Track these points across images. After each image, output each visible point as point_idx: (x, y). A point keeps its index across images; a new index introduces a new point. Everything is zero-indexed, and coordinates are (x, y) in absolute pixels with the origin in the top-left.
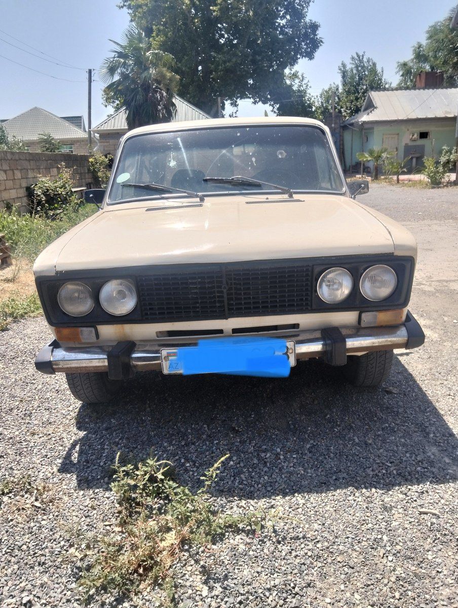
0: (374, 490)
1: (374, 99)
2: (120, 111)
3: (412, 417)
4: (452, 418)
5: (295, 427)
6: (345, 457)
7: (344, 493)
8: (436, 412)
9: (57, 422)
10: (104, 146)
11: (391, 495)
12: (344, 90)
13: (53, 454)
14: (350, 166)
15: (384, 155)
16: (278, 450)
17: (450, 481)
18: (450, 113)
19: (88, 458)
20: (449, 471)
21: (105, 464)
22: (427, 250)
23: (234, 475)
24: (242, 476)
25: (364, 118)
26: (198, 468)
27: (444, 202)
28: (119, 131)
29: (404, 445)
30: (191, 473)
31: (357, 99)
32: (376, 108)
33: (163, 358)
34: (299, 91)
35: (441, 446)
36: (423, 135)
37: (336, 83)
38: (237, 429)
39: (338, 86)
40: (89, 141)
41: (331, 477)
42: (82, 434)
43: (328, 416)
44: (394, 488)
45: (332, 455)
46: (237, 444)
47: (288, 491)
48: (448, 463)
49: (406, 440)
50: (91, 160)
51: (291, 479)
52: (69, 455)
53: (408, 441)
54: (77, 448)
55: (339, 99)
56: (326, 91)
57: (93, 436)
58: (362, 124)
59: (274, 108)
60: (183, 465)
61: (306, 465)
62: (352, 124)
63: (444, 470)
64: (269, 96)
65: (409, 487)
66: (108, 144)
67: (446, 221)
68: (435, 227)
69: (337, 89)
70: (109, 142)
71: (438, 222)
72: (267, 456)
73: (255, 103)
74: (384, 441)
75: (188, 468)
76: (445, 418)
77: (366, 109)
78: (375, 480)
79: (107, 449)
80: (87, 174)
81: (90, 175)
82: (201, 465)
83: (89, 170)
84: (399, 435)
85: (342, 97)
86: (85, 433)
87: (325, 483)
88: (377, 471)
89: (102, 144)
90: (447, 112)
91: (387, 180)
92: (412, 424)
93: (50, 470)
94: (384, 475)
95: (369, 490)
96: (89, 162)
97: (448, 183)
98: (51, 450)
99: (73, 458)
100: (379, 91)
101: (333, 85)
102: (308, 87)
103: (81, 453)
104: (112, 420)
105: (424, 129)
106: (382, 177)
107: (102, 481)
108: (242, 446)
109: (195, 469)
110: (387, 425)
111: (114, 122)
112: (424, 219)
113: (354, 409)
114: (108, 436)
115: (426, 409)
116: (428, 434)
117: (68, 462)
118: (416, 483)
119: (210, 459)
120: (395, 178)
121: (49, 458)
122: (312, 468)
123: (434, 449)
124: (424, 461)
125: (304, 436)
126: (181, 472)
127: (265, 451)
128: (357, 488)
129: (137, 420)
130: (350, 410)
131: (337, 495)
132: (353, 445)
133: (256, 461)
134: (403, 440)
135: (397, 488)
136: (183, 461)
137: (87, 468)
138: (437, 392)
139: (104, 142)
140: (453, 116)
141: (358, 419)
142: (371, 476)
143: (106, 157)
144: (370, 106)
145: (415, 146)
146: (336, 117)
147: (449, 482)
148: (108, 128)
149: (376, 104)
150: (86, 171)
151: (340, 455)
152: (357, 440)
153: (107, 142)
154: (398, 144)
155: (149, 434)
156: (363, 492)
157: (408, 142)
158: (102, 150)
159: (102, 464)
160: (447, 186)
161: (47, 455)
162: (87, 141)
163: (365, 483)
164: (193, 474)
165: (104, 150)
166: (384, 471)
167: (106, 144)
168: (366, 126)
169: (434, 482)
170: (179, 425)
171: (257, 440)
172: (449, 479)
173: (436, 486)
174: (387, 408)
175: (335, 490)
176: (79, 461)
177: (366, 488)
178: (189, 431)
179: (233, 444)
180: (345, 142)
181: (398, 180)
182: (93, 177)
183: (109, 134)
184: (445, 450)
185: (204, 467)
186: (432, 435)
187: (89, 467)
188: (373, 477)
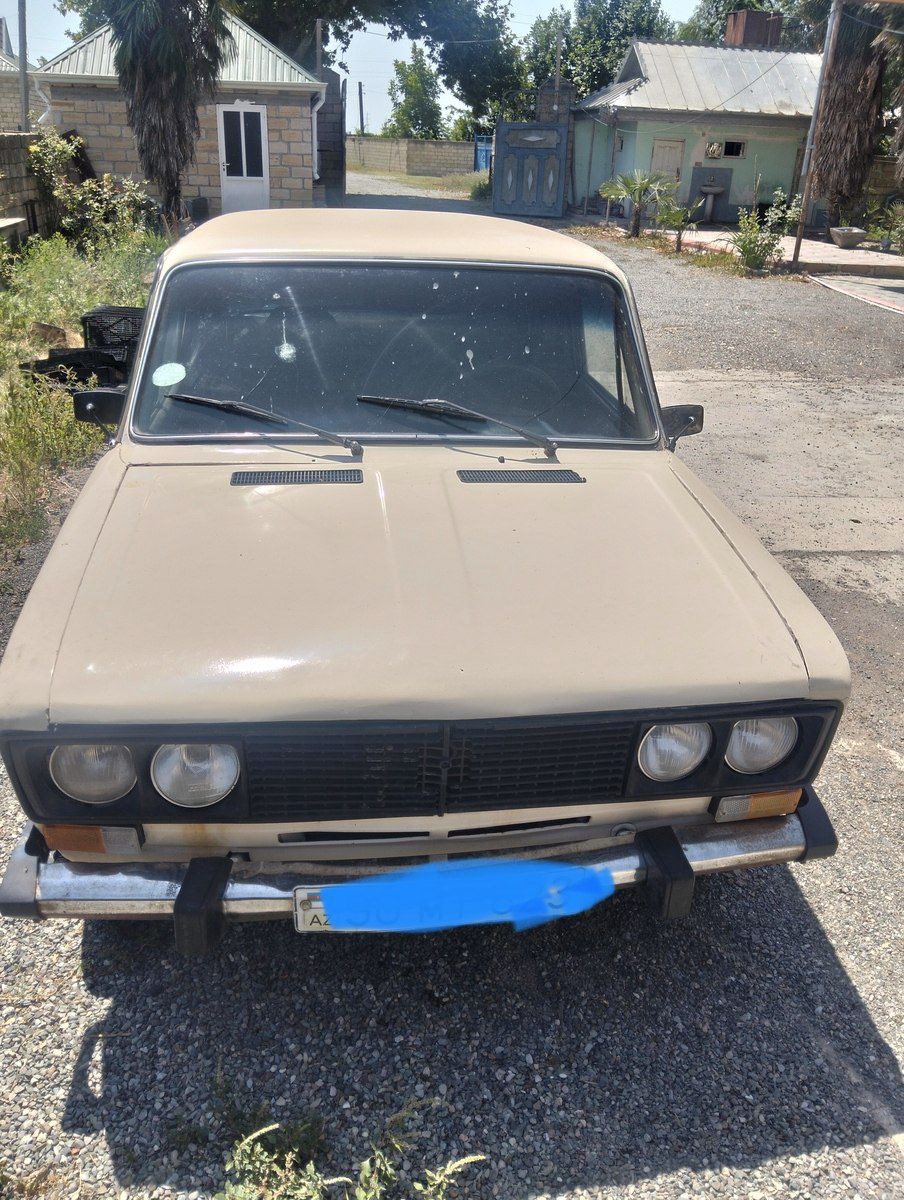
0: (726, 1170)
1: (643, 60)
2: (98, 34)
3: (778, 957)
4: (852, 957)
5: (554, 986)
6: (662, 1074)
7: (673, 1182)
8: (820, 941)
9: (39, 964)
10: (63, 114)
11: (760, 1183)
12: (581, 25)
13: (43, 1071)
14: (584, 198)
15: (655, 187)
16: (529, 1059)
17: (866, 1138)
18: (788, 106)
19: (125, 1084)
20: (860, 1108)
21: (165, 1105)
22: (755, 457)
23: (447, 1136)
24: (463, 1137)
25: (620, 99)
26: (368, 1115)
27: (772, 318)
28: (95, 82)
29: (771, 1036)
30: (355, 1130)
31: (605, 49)
32: (646, 79)
33: (298, 902)
34: (489, 21)
35: (840, 1040)
36: (733, 149)
37: (566, 9)
38: (437, 995)
39: (569, 13)
40: (22, 81)
41: (641, 1136)
42: (102, 1006)
43: (619, 957)
44: (764, 1163)
45: (637, 1071)
46: (443, 1042)
47: (560, 1179)
48: (857, 1085)
49: (773, 1023)
50: (33, 148)
51: (565, 1148)
52: (81, 1074)
53: (777, 1024)
54: (97, 1056)
55: (568, 43)
56: (544, 22)
57: (128, 1015)
58: (616, 114)
59: (433, 50)
60: (335, 1105)
61: (588, 1099)
62: (595, 111)
63: (851, 1105)
64: (424, 24)
65: (792, 1159)
66: (72, 109)
67: (784, 374)
68: (764, 392)
69: (567, 21)
70: (73, 105)
71: (766, 375)
72: (509, 1078)
73: (394, 36)
74: (731, 1026)
75: (348, 1114)
76: (840, 955)
77: (623, 79)
78: (727, 1143)
79: (165, 1057)
80: (24, 181)
81: (32, 183)
82: (374, 1106)
83: (30, 170)
84: (760, 1009)
85: (576, 39)
86: (108, 1002)
87: (630, 1152)
88: (729, 1120)
89: (58, 108)
90: (783, 105)
91: (657, 242)
92: (779, 974)
93: (42, 1122)
94: (742, 1128)
95: (718, 1171)
96: (30, 152)
97: (776, 265)
98: (37, 1057)
99: (90, 1083)
100: (654, 43)
101: (559, 12)
102: (509, 15)
103: (109, 1069)
104: (163, 962)
105: (734, 135)
106: (648, 231)
107: (165, 1160)
108: (454, 1050)
109: (362, 1118)
110: (733, 979)
111: (85, 59)
112: (739, 366)
113: (666, 935)
114: (159, 1012)
115: (802, 933)
116: (812, 1003)
117: (80, 1097)
118: (804, 1148)
119: (391, 1088)
120: (672, 236)
121: (34, 1085)
122: (600, 1110)
123: (826, 1046)
124: (813, 1081)
125: (575, 1014)
126: (333, 1125)
127: (502, 1062)
128: (695, 1169)
129: (219, 966)
130: (658, 937)
131: (657, 1188)
132: (675, 1038)
133: (487, 1094)
134: (767, 1023)
135: (769, 1163)
136: (333, 1091)
137: (125, 1119)
138: (817, 882)
139: (61, 104)
140: (793, 114)
141: (675, 961)
142: (719, 1133)
143: (70, 141)
144: (634, 72)
145: (714, 170)
146: (565, 88)
147: (863, 1142)
148: (70, 73)
149: (646, 70)
150: (24, 174)
151: (652, 1071)
152: (680, 1026)
153: (69, 105)
154: (682, 162)
155: (250, 1011)
156: (707, 1178)
157: (701, 159)
158: (58, 121)
159: (158, 1106)
160: (774, 272)
161: (30, 1077)
162: (17, 81)
163: (709, 1154)
164: (360, 1134)
165: (62, 121)
166: (743, 1120)
167: (66, 108)
168: (623, 118)
169: (836, 1143)
170: (312, 982)
171: (482, 1029)
172: (863, 1133)
173: (841, 1155)
174: (729, 928)
175: (653, 1177)
176: (105, 1096)
177: (712, 1168)
178: (337, 1000)
179: (433, 1041)
180: (577, 146)
181: (679, 242)
182: (38, 188)
183: (73, 86)
184: (848, 1050)
185: (382, 1112)
186: (820, 1009)
187: (129, 1115)
188: (723, 1135)
